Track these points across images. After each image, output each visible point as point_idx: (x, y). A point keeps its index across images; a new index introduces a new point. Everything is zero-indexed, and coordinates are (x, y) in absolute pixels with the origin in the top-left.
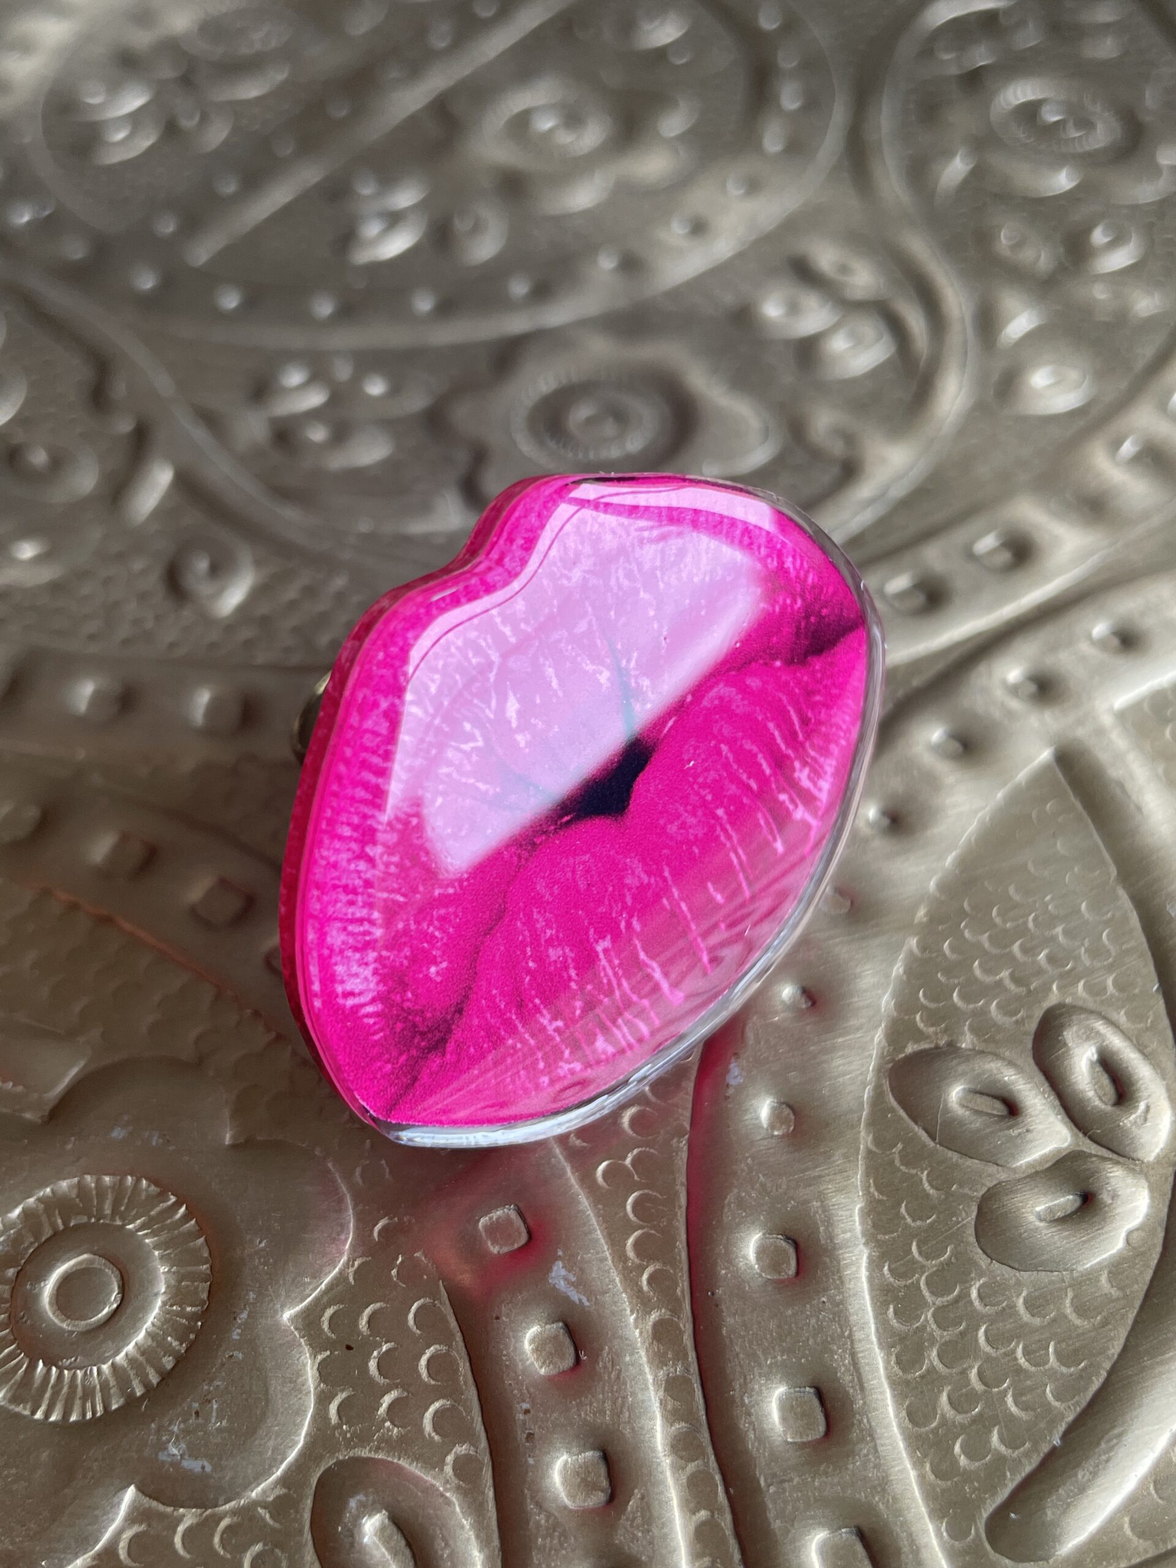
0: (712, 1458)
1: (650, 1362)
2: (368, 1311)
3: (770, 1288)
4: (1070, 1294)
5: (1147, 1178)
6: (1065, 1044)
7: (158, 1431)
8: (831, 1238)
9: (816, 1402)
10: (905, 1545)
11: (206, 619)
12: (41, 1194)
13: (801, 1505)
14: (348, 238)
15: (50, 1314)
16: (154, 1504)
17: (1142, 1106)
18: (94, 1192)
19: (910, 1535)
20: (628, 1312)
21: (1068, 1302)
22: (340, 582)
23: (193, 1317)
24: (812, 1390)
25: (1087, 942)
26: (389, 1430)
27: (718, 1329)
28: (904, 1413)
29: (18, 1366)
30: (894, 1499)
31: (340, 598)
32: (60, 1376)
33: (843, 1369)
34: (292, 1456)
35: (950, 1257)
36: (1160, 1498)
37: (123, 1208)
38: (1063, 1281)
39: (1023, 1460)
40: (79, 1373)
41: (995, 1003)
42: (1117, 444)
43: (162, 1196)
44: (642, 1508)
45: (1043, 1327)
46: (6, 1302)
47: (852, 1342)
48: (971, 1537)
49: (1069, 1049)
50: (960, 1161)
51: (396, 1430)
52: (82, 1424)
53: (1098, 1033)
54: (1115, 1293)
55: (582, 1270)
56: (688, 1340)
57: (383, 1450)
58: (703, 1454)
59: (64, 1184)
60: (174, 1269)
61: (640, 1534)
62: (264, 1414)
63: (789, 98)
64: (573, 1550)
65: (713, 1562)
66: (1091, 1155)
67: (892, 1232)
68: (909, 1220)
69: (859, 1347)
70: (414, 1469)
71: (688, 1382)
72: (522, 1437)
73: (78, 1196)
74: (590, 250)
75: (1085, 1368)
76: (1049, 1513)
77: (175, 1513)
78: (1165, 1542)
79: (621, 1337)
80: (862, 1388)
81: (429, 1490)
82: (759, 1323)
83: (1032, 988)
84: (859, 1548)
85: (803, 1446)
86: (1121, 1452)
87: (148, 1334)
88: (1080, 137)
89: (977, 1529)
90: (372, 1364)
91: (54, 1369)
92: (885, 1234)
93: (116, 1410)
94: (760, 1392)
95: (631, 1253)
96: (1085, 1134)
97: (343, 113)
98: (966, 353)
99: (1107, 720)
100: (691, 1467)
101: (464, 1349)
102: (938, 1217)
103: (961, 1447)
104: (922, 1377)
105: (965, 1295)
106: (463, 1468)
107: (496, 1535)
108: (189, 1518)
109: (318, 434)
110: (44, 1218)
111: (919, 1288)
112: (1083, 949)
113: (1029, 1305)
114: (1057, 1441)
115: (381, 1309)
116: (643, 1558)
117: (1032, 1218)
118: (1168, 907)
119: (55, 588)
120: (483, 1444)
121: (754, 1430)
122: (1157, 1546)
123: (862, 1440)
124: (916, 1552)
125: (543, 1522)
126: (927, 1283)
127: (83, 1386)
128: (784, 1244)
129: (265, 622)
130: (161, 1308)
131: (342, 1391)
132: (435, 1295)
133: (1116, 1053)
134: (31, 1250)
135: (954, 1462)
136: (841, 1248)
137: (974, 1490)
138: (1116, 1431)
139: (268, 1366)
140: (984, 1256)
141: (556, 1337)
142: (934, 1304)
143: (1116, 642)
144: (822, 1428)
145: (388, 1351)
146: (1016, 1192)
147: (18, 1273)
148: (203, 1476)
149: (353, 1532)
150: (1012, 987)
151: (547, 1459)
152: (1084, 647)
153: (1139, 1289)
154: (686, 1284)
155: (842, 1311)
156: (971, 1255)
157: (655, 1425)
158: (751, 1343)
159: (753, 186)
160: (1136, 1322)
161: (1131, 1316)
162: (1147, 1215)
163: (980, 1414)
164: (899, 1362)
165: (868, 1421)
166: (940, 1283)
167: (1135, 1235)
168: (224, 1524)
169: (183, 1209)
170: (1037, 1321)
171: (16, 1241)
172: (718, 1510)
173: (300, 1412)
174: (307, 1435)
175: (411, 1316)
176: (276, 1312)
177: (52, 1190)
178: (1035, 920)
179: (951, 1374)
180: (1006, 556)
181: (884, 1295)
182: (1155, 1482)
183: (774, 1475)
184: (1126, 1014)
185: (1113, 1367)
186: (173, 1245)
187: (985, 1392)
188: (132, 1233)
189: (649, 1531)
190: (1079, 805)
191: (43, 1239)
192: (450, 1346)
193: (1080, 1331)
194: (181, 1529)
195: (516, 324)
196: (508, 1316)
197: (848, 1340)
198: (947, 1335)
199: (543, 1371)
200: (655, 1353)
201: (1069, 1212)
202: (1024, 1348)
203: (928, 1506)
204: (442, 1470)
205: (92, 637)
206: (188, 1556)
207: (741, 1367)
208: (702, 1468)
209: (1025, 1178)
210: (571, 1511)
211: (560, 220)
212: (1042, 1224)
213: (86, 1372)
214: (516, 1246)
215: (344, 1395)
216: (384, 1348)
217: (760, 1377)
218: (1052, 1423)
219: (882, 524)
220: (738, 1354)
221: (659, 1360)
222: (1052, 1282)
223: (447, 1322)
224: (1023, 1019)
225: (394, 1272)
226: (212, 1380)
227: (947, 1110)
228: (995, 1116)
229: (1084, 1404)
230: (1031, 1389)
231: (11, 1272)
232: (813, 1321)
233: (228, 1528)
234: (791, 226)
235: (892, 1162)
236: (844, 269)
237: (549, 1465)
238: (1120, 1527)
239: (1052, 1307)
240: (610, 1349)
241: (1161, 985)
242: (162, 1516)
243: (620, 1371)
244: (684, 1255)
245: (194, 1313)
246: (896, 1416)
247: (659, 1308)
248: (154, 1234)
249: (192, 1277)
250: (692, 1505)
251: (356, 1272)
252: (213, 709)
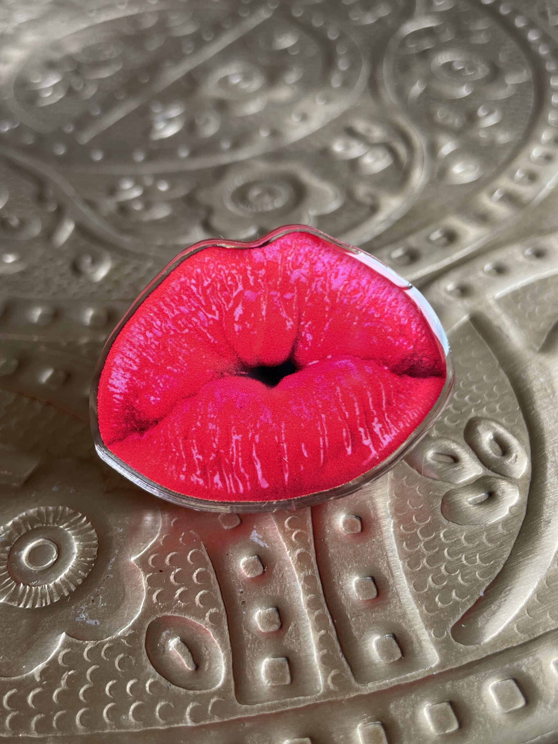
0: (326, 608)
1: (297, 570)
2: (169, 556)
3: (349, 537)
4: (485, 534)
5: (518, 486)
6: (478, 432)
7: (75, 609)
8: (376, 515)
9: (372, 583)
10: (414, 639)
11: (90, 282)
12: (21, 515)
13: (367, 625)
14: (149, 128)
15: (26, 564)
16: (74, 640)
17: (514, 455)
18: (45, 514)
19: (417, 635)
20: (286, 550)
21: (484, 537)
22: (150, 265)
23: (90, 562)
24: (370, 578)
25: (486, 392)
26: (180, 604)
27: (327, 554)
28: (412, 586)
29: (12, 586)
30: (409, 621)
31: (150, 271)
32: (31, 590)
33: (383, 569)
34: (136, 616)
35: (430, 521)
36: (530, 616)
37: (58, 520)
38: (482, 528)
39: (467, 603)
40: (39, 588)
41: (446, 418)
42: (492, 193)
43: (75, 514)
44: (295, 630)
45: (473, 548)
46: (5, 560)
47: (387, 557)
48: (445, 636)
49: (480, 434)
50: (433, 482)
51: (183, 604)
52: (41, 609)
53: (493, 427)
54: (505, 532)
55: (265, 533)
56: (313, 560)
57: (177, 612)
58: (322, 607)
59: (31, 511)
60: (82, 543)
61: (294, 641)
62: (123, 599)
63: (342, 65)
64: (264, 649)
65: (328, 651)
66: (491, 477)
67: (404, 512)
68: (411, 507)
69: (390, 559)
70: (192, 619)
71: (314, 577)
72: (240, 603)
73: (38, 515)
74: (257, 129)
75: (492, 564)
76: (480, 624)
77: (84, 643)
78: (533, 634)
79: (283, 560)
80: (393, 576)
81: (199, 627)
82: (345, 551)
83: (463, 411)
84: (394, 643)
85: (368, 601)
86: (511, 597)
87: (70, 570)
88: (471, 75)
89: (447, 633)
90: (172, 578)
91: (28, 587)
92: (401, 513)
93: (56, 602)
94: (347, 579)
95: (287, 526)
96: (489, 469)
97: (146, 81)
98: (423, 161)
99: (491, 302)
100: (317, 613)
101: (213, 570)
102: (424, 505)
103: (439, 599)
104: (419, 571)
105: (438, 536)
106: (214, 618)
107: (229, 645)
108: (90, 645)
109: (138, 207)
110: (22, 526)
111: (417, 534)
112: (485, 395)
113: (467, 539)
114: (482, 594)
115: (175, 555)
116: (296, 651)
117: (466, 503)
118: (522, 375)
119: (22, 273)
120: (223, 607)
121: (345, 595)
122: (529, 636)
123: (394, 597)
124: (420, 642)
125: (250, 638)
126: (421, 532)
127: (41, 593)
128: (355, 519)
129: (117, 282)
130: (76, 560)
131: (159, 589)
132: (199, 547)
133: (502, 434)
134: (17, 539)
135: (436, 604)
136: (381, 519)
137: (445, 616)
138: (509, 588)
139: (125, 580)
140: (445, 520)
141: (254, 562)
142: (424, 540)
143: (495, 271)
144: (375, 594)
145: (178, 572)
146: (459, 493)
147: (11, 549)
148: (96, 627)
149: (164, 646)
150: (454, 411)
151: (251, 611)
152: (481, 274)
153: (516, 531)
154: (312, 538)
155: (382, 545)
156: (440, 519)
157: (300, 595)
158: (342, 559)
159: (328, 100)
160: (515, 544)
161: (513, 542)
162: (518, 500)
163: (447, 585)
164: (409, 565)
165: (396, 589)
166: (426, 532)
167: (514, 508)
168: (105, 647)
169: (85, 519)
170: (471, 545)
171: (10, 536)
172: (329, 630)
173: (140, 598)
174: (143, 608)
175: (189, 557)
176: (128, 558)
177: (26, 514)
178: (463, 383)
179: (433, 569)
180: (445, 240)
181: (401, 538)
182: (527, 610)
183: (354, 613)
184: (505, 419)
185: (506, 563)
186: (82, 534)
187: (448, 575)
188: (62, 529)
189: (298, 639)
190: (481, 338)
191: (22, 534)
192: (207, 568)
193: (490, 549)
194: (86, 650)
195: (225, 159)
196: (232, 553)
197: (385, 556)
198: (431, 553)
199: (248, 576)
200: (299, 566)
201: (483, 500)
202: (465, 557)
203: (424, 624)
204: (204, 619)
205: (40, 292)
206: (90, 661)
207: (338, 569)
208: (322, 613)
209: (464, 487)
210: (263, 633)
211: (244, 118)
212: (471, 505)
213: (42, 588)
214: (235, 526)
215: (159, 591)
216: (177, 570)
217: (346, 573)
218: (479, 587)
219: (389, 230)
220: (336, 564)
221: (301, 569)
222: (476, 529)
223: (205, 558)
224: (459, 424)
225: (181, 539)
226: (100, 587)
227: (426, 461)
228: (447, 463)
229: (493, 578)
230: (469, 573)
231: (8, 548)
232: (369, 549)
233: (108, 648)
234: (345, 115)
235: (402, 484)
236: (369, 131)
237: (253, 614)
238: (513, 629)
239: (477, 539)
240: (279, 565)
241: (520, 407)
242: (77, 645)
243: (283, 574)
244: (311, 526)
245: (91, 561)
246: (409, 587)
247: (300, 548)
248: (72, 529)
249: (90, 546)
250: (318, 628)
251: (163, 541)
252: (94, 318)
